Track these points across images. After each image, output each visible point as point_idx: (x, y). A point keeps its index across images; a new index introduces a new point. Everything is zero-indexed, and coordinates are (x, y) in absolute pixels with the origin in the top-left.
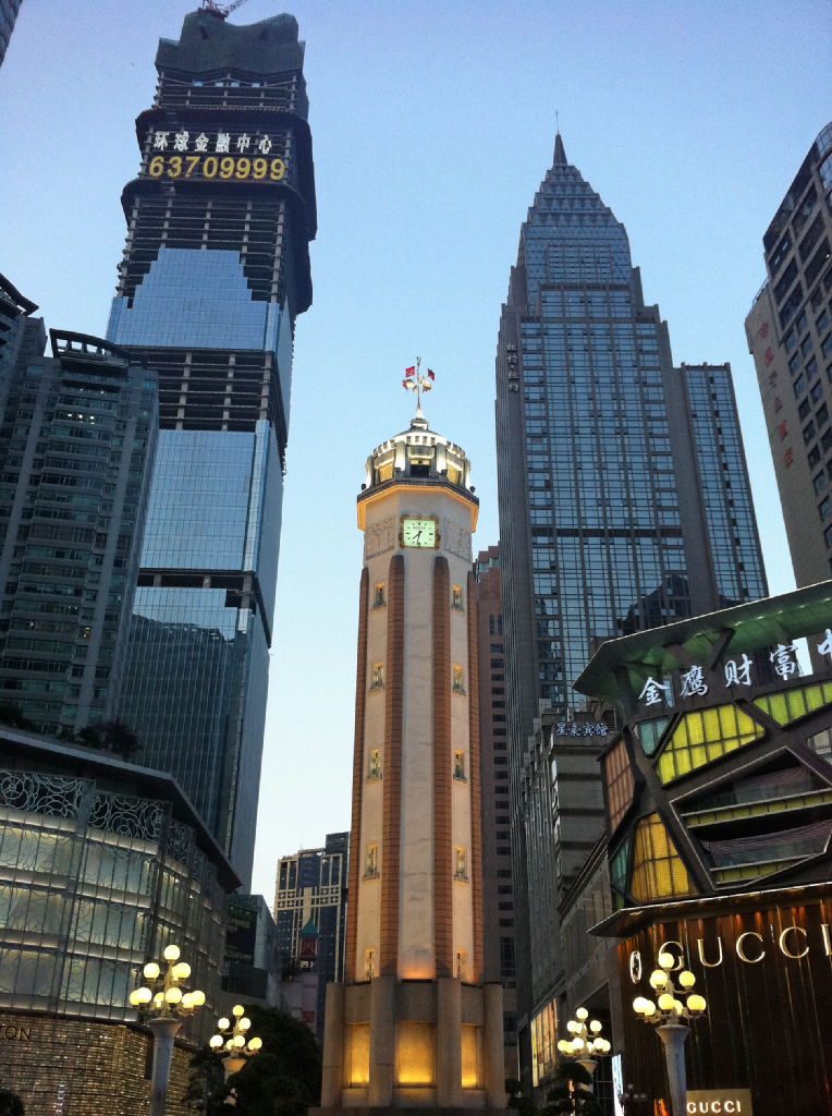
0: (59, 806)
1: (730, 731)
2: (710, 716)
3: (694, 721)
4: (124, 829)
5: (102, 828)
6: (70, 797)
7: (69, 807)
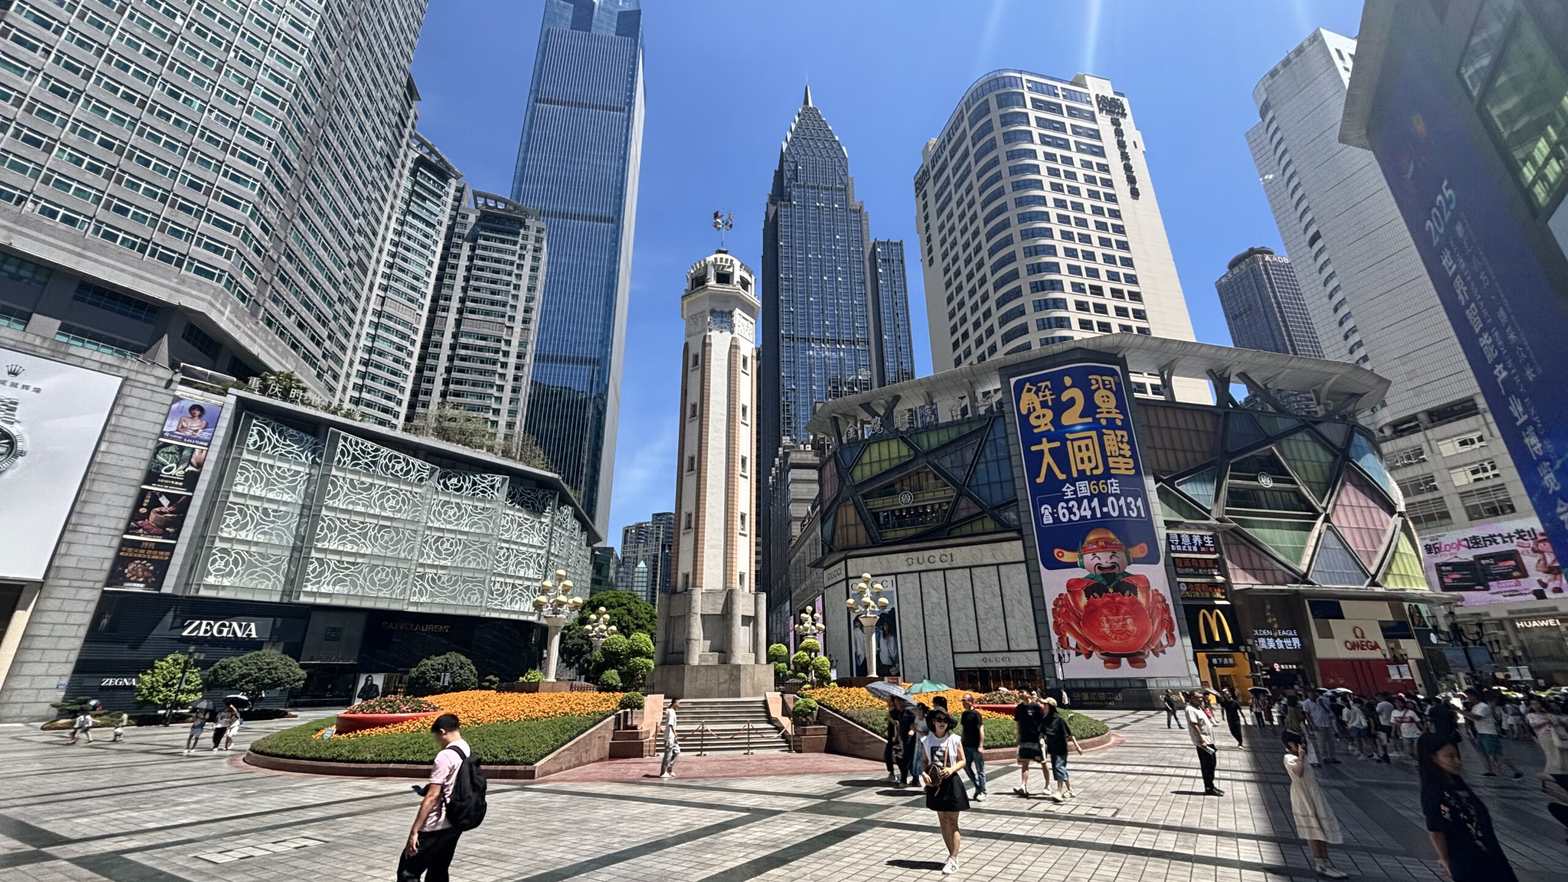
0: (485, 493)
1: (895, 455)
2: (884, 445)
3: (875, 448)
4: (527, 508)
6: (492, 487)
7: (492, 493)
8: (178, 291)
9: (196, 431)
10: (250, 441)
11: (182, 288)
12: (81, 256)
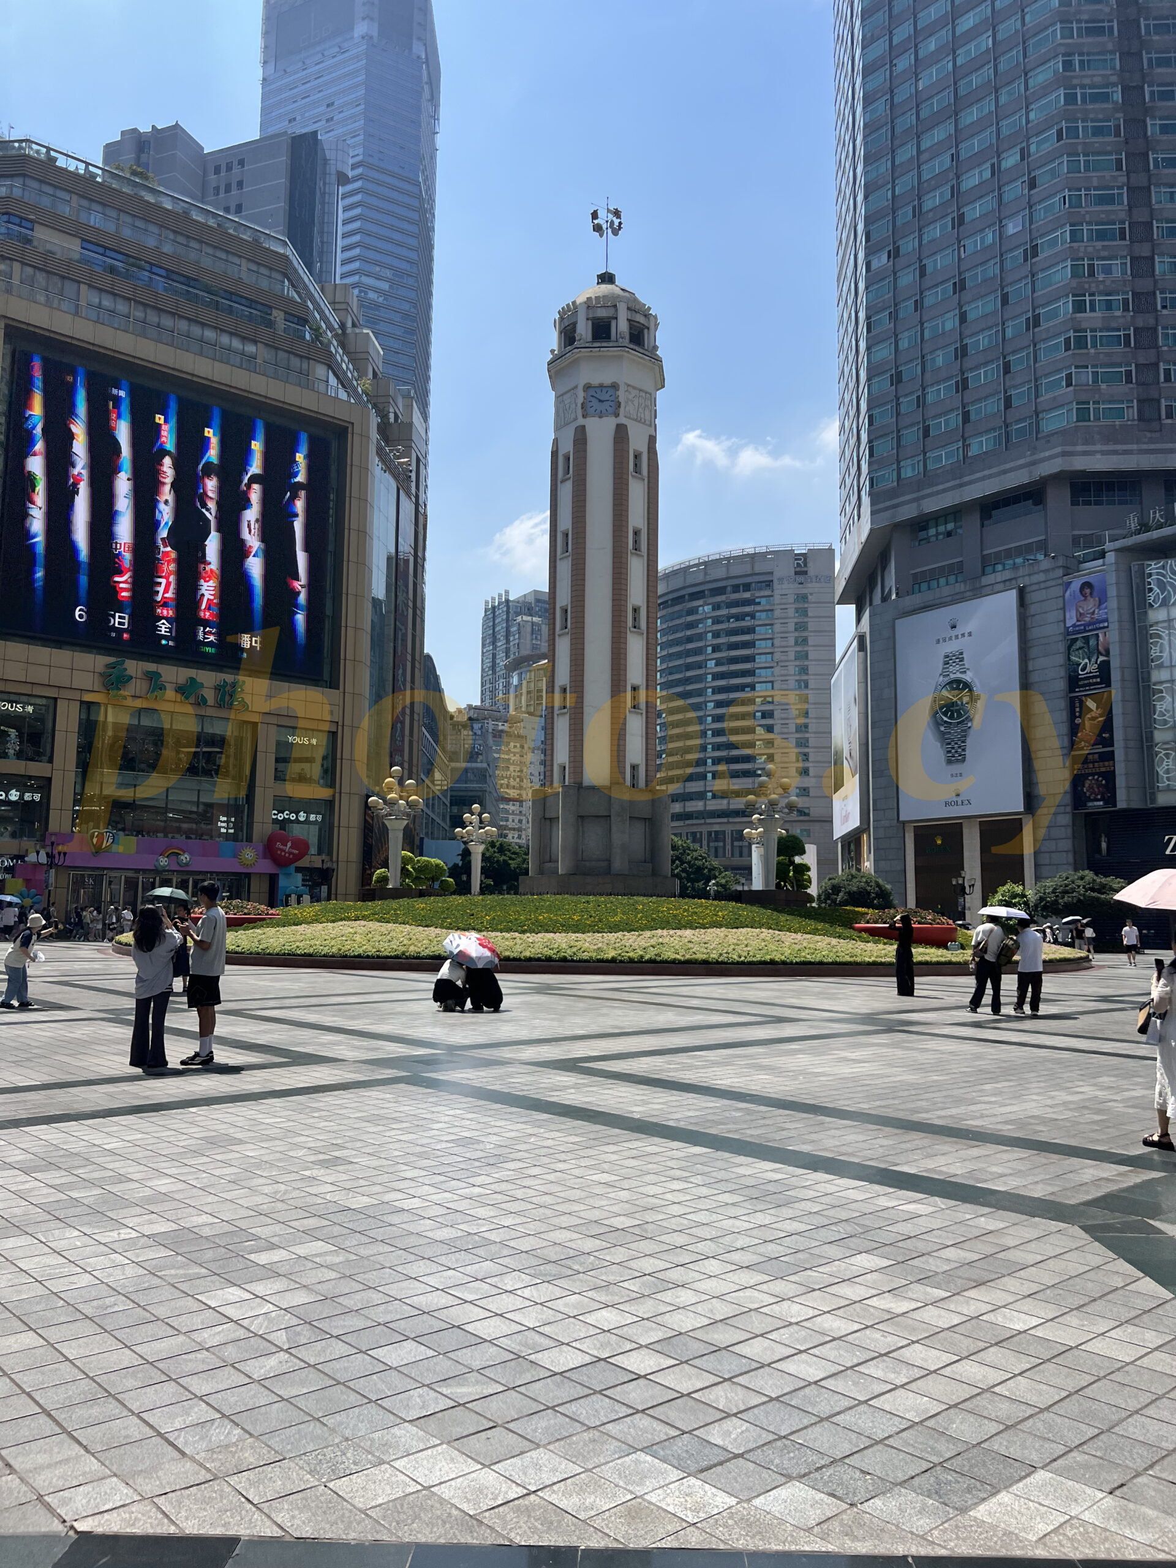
8: (1034, 463)
9: (1093, 613)
10: (1151, 597)
12: (961, 486)
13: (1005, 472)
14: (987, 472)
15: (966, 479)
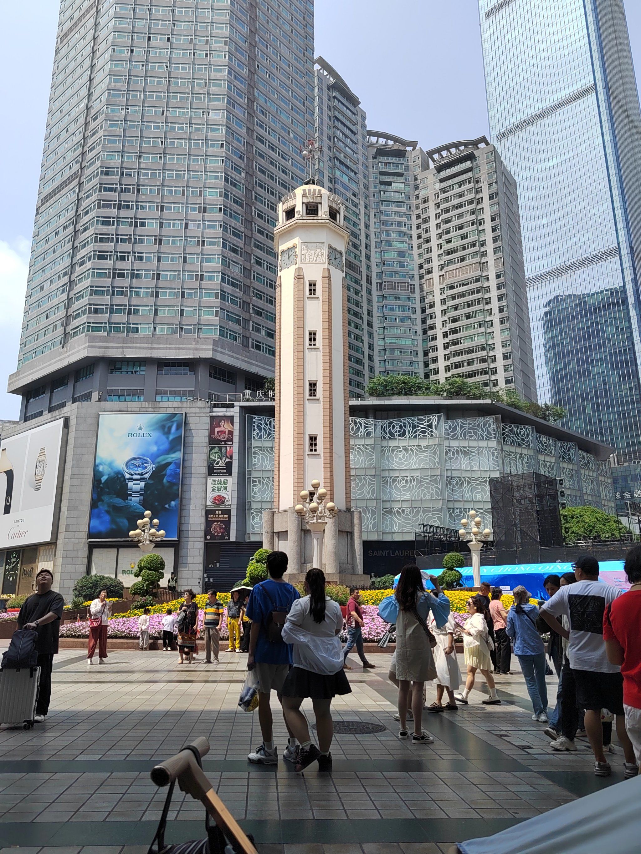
0: (425, 432)
4: (472, 436)
5: (457, 438)
6: (430, 426)
7: (431, 431)
8: (197, 349)
10: (254, 433)
11: (198, 346)
12: (151, 348)
13: (179, 349)
14: (168, 346)
15: (155, 346)
